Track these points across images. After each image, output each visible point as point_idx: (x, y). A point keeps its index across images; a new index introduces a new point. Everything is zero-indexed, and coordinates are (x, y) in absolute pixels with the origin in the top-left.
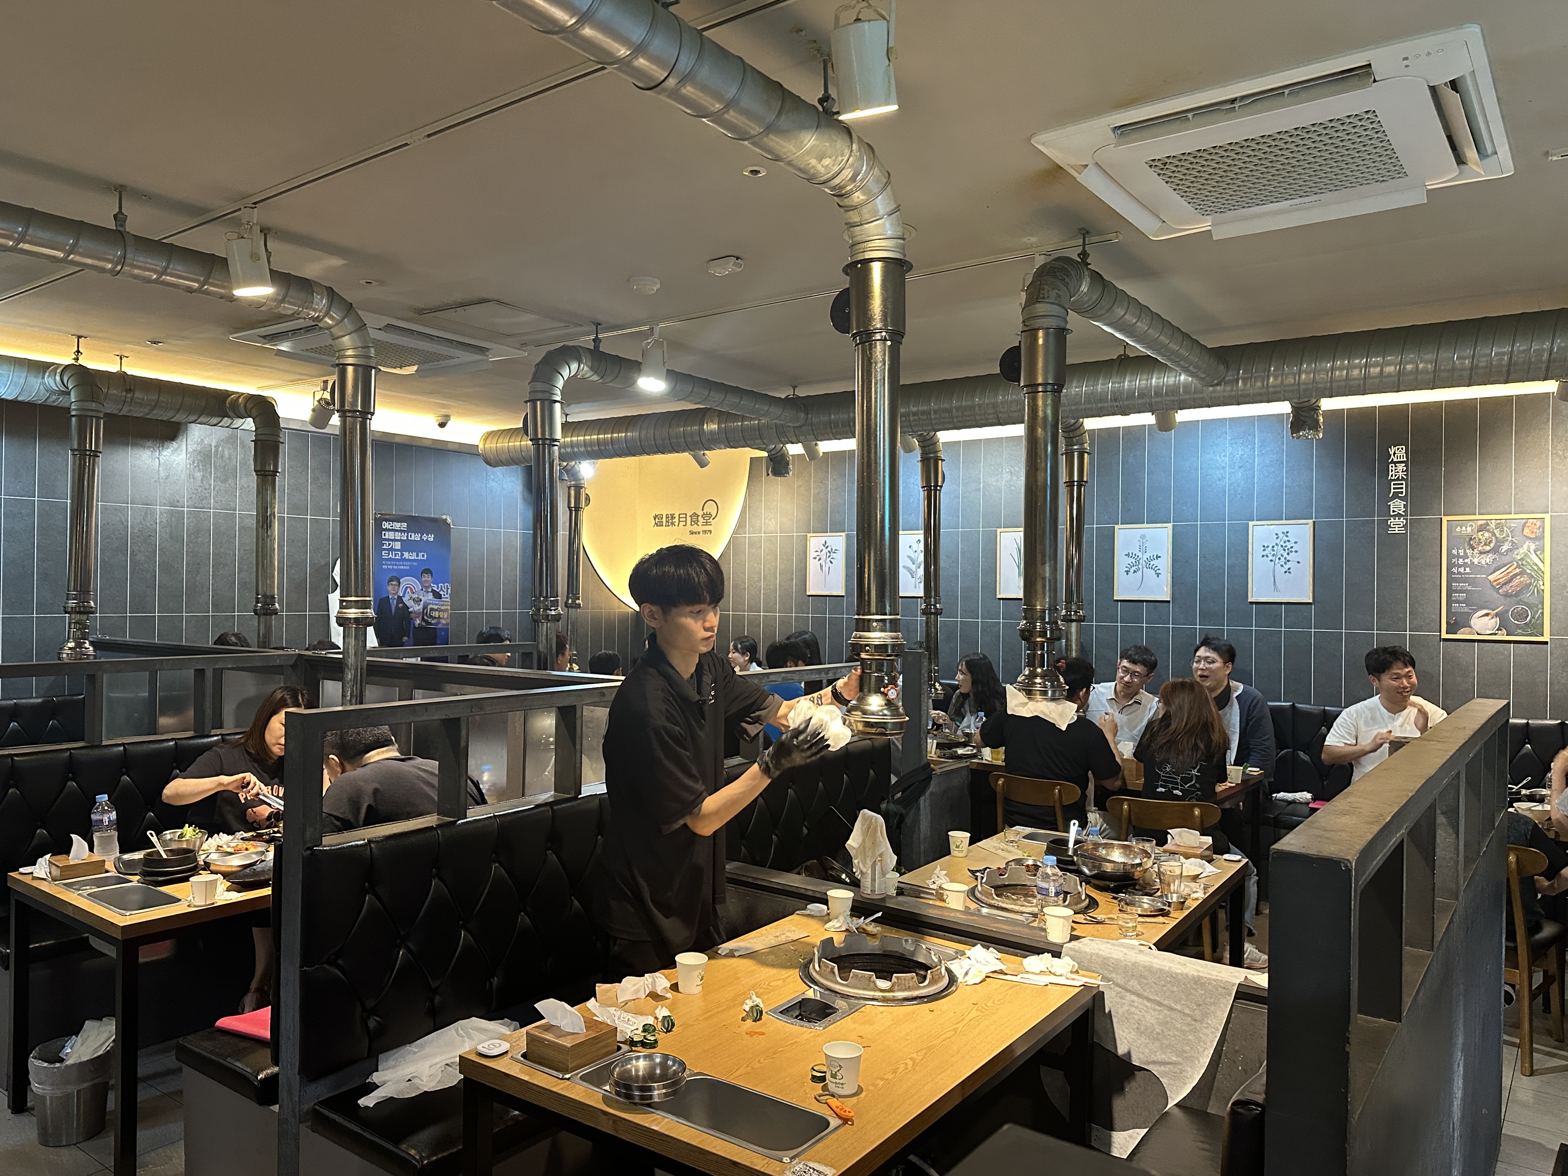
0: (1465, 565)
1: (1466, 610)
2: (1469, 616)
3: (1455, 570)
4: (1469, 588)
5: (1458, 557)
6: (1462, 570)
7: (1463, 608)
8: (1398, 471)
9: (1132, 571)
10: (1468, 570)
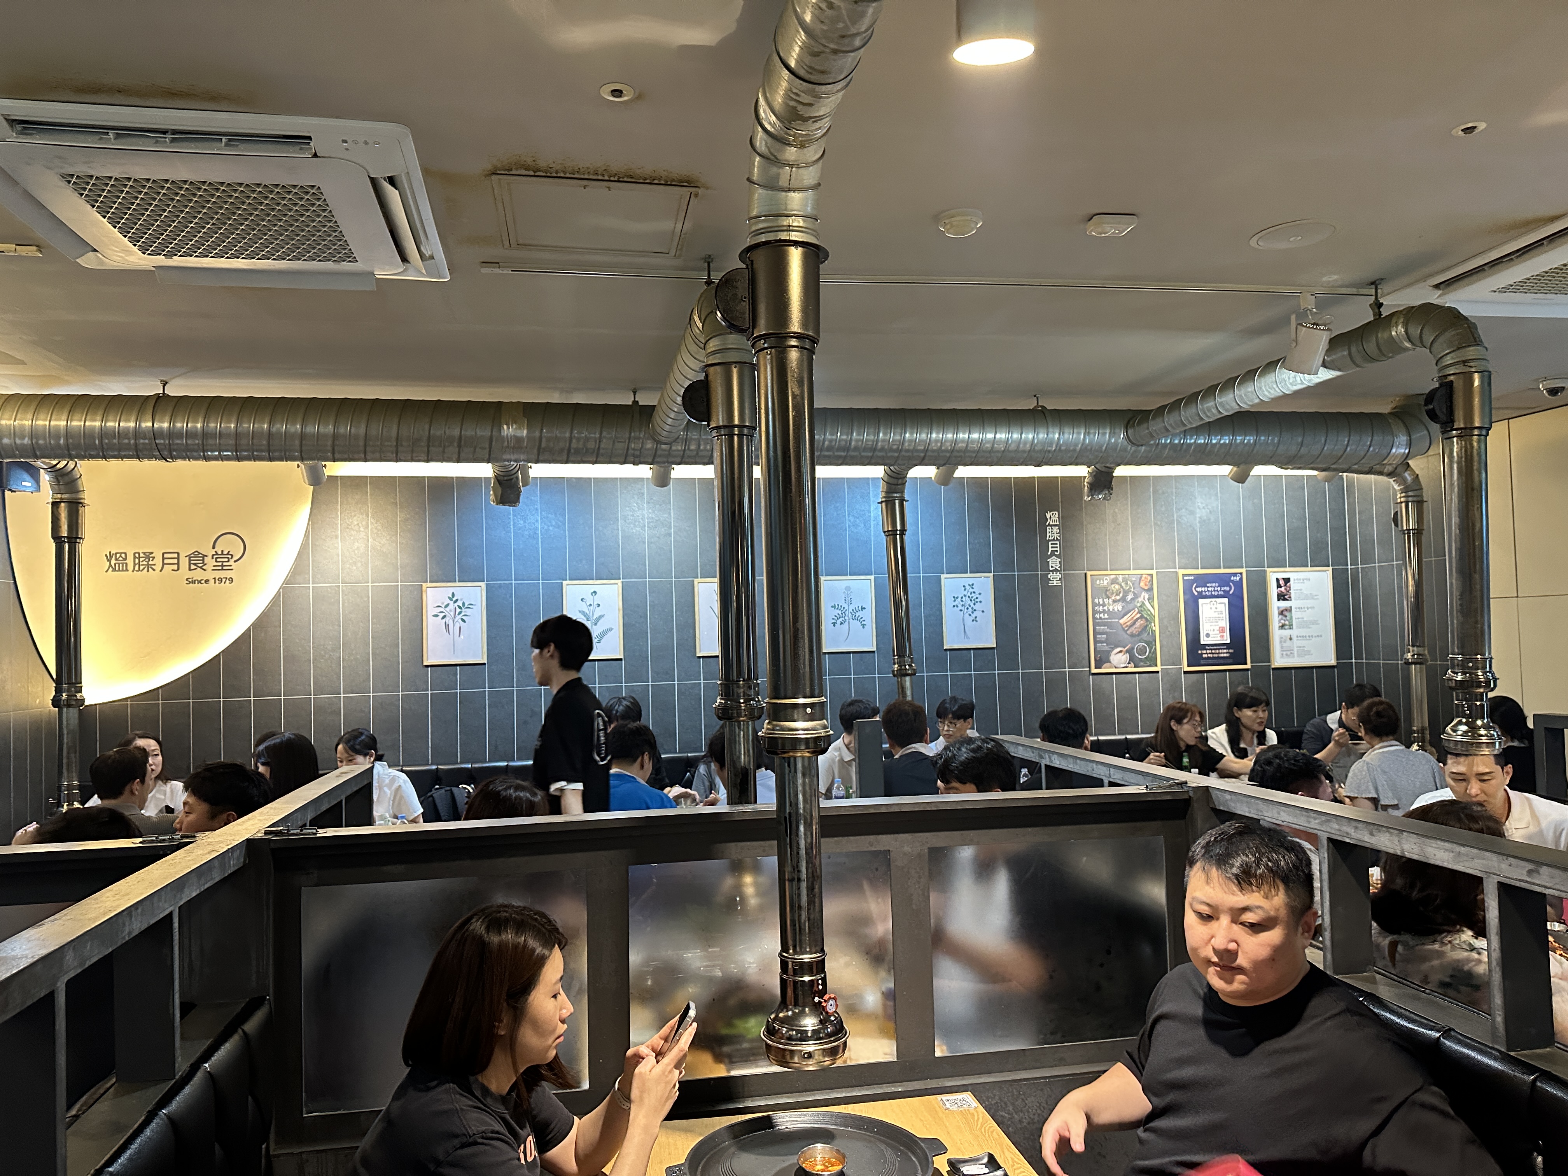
0: (1104, 612)
1: (1107, 648)
2: (1108, 653)
3: (1097, 616)
4: (1108, 630)
5: (1099, 605)
6: (1102, 615)
7: (1103, 646)
8: (1053, 533)
9: (839, 622)
10: (1106, 616)
